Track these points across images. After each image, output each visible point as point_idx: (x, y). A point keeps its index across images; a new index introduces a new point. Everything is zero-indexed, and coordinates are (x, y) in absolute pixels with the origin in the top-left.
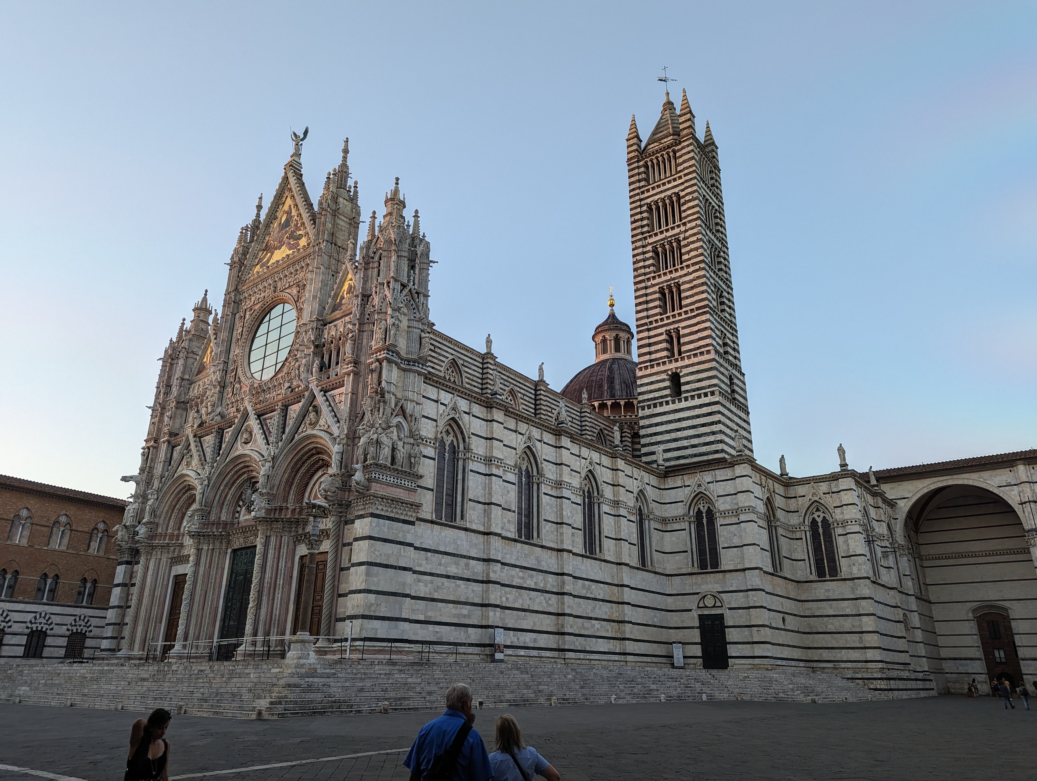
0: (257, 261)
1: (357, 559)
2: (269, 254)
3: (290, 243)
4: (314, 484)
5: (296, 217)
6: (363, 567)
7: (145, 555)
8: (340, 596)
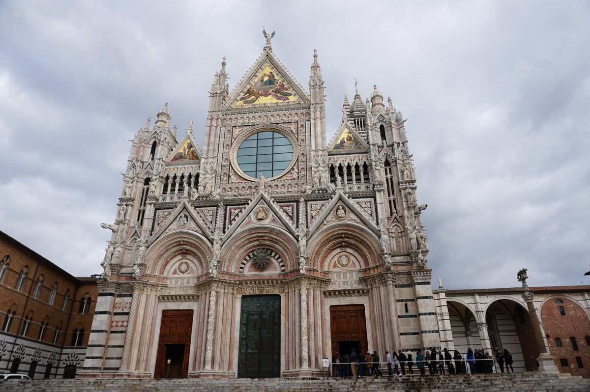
0: (239, 98)
1: (425, 310)
2: (253, 97)
3: (277, 96)
4: (333, 258)
5: (280, 81)
6: (434, 316)
7: (138, 290)
8: (402, 334)
